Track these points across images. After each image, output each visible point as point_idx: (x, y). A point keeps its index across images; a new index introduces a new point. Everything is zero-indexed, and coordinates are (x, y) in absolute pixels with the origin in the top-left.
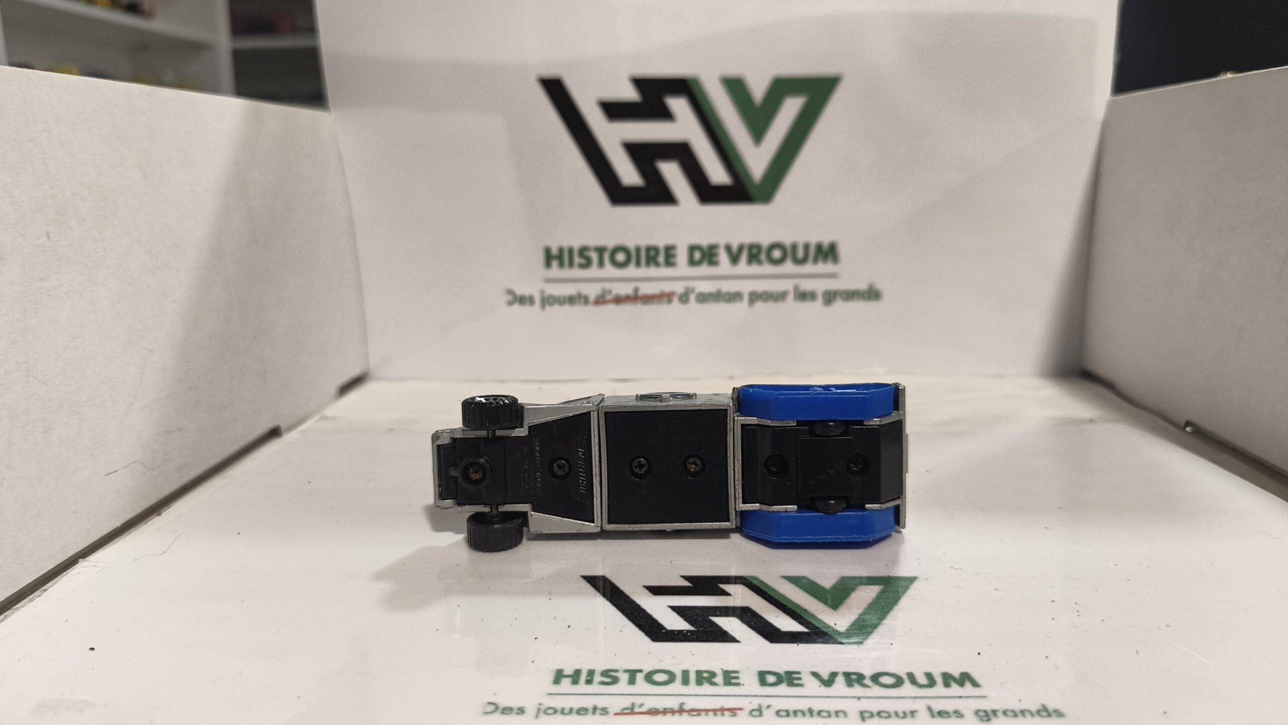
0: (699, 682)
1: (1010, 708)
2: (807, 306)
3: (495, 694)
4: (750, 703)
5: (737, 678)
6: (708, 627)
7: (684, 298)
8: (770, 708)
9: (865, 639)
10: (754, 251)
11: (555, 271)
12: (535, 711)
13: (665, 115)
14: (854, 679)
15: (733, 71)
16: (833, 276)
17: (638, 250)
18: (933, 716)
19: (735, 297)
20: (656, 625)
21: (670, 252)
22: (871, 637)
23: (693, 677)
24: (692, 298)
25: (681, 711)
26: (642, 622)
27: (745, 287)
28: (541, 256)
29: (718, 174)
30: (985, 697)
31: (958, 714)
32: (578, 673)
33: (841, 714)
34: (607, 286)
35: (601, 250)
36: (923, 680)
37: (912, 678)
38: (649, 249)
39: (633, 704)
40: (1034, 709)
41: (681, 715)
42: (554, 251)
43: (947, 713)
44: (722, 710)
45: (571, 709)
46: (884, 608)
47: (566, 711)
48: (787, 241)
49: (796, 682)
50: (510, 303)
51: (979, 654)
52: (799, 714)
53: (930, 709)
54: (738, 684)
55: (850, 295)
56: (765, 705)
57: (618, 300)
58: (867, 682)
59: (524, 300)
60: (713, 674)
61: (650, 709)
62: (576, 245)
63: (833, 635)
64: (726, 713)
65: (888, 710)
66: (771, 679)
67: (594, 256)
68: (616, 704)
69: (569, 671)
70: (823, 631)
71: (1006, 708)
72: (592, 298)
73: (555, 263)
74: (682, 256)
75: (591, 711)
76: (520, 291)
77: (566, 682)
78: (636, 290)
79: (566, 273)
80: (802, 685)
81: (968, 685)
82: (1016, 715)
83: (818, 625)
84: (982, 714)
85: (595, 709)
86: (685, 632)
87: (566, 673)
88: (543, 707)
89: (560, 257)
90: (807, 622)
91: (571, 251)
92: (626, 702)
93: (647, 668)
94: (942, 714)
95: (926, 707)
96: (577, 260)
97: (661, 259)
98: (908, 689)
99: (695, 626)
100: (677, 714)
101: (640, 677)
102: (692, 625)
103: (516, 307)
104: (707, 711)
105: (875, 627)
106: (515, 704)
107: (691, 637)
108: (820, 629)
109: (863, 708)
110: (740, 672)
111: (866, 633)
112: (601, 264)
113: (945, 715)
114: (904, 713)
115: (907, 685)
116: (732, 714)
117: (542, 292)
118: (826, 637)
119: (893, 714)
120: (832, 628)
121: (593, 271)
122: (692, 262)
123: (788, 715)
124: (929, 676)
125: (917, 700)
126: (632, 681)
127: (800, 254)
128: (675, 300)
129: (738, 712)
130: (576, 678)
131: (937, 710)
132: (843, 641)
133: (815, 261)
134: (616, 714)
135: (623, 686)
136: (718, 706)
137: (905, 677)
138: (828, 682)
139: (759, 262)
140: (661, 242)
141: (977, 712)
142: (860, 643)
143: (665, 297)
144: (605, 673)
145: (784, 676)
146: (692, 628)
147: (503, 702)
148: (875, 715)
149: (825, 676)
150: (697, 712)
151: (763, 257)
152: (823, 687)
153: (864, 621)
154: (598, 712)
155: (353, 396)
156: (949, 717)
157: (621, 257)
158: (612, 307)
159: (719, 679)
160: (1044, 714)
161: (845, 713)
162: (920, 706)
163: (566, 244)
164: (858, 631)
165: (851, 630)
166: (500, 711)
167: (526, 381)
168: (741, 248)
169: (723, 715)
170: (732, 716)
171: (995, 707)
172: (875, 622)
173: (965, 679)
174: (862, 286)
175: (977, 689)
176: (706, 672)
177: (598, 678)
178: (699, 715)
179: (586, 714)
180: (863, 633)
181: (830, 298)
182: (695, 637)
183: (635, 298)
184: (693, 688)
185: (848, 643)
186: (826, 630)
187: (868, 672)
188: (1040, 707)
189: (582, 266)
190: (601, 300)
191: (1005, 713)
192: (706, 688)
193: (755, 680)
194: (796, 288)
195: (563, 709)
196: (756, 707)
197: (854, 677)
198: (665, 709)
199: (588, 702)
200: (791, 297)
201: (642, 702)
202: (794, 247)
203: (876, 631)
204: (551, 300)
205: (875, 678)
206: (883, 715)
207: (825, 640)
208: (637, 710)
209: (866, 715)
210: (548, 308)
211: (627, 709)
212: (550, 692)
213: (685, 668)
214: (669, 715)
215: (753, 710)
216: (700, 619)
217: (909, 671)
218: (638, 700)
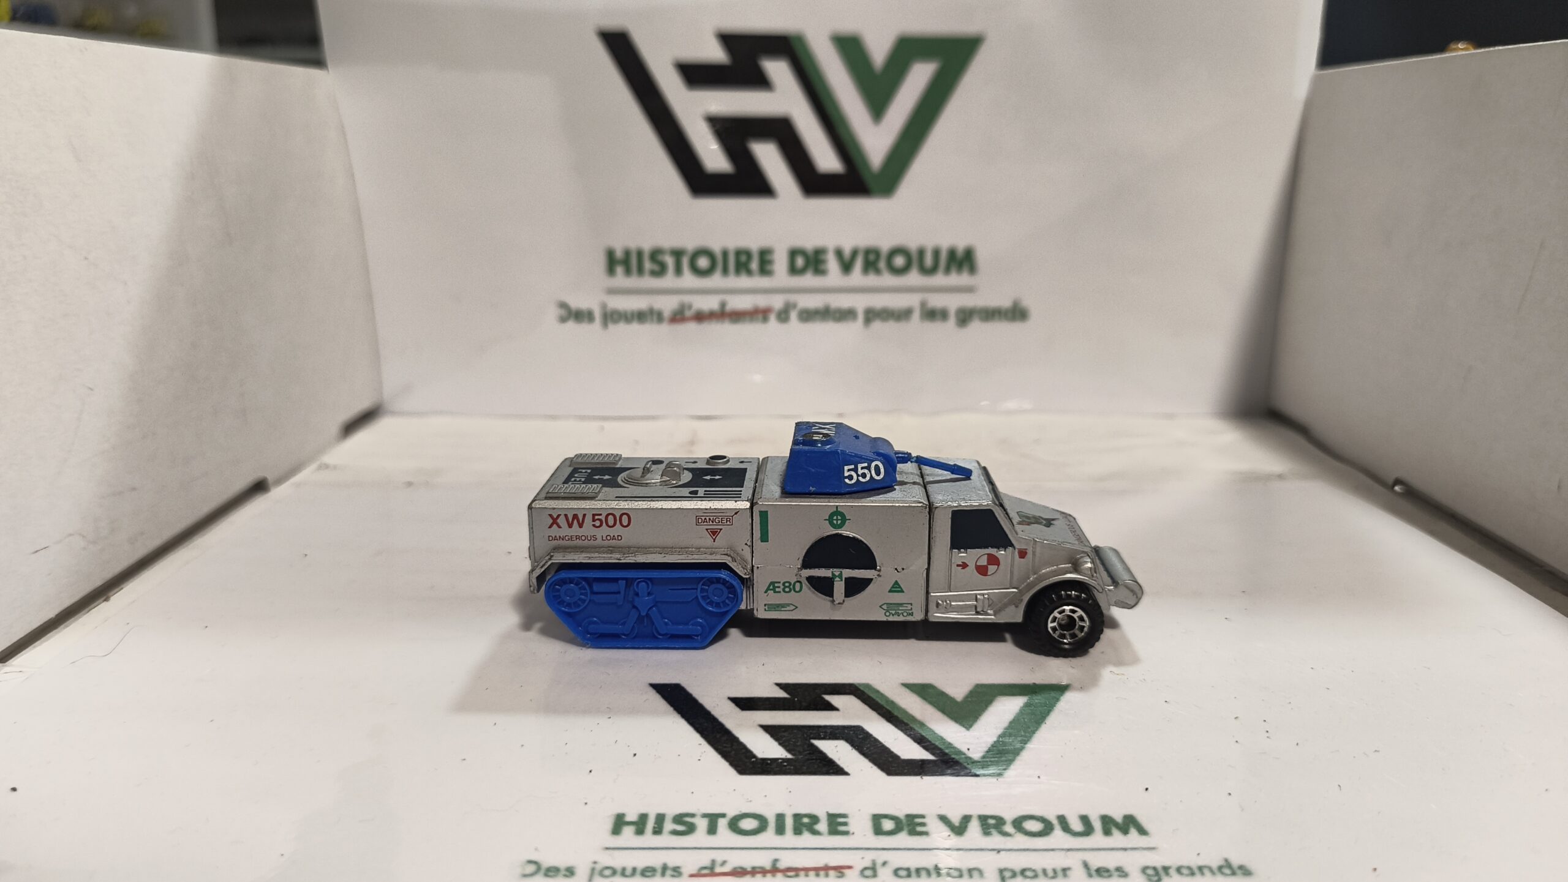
0: (798, 831)
1: (1185, 863)
2: (936, 328)
3: (536, 849)
4: (863, 858)
5: (845, 824)
6: (810, 754)
7: (783, 316)
8: (887, 865)
9: (1005, 769)
10: (872, 257)
11: (620, 279)
12: (588, 871)
13: (761, 82)
14: (991, 824)
15: (847, 26)
16: (970, 290)
17: (725, 254)
18: (1090, 875)
19: (845, 315)
20: (744, 751)
21: (765, 259)
22: (1012, 767)
23: (789, 822)
24: (793, 315)
25: (774, 870)
26: (725, 747)
27: (860, 303)
28: (601, 261)
29: (826, 160)
30: (1153, 849)
31: (1121, 872)
32: (643, 817)
33: (975, 874)
34: (687, 299)
35: (678, 254)
36: (1077, 826)
37: (1062, 820)
38: (739, 253)
39: (713, 862)
40: (1215, 865)
41: (774, 876)
42: (619, 254)
43: (1108, 871)
44: (827, 869)
45: (634, 870)
46: (1029, 728)
47: (629, 872)
48: (913, 245)
49: (919, 829)
50: (563, 320)
51: (1147, 789)
52: (923, 873)
53: (1086, 865)
54: (846, 833)
55: (990, 314)
56: (879, 862)
57: (701, 317)
58: (1009, 828)
59: (580, 316)
60: (815, 819)
61: (735, 869)
62: (647, 246)
63: (965, 764)
64: (832, 873)
65: (1034, 868)
66: (888, 825)
67: (669, 261)
68: (691, 862)
69: (632, 817)
70: (954, 758)
71: (1180, 864)
72: (667, 314)
73: (620, 270)
74: (780, 263)
75: (659, 871)
76: (578, 302)
77: (628, 831)
78: (723, 305)
79: (633, 282)
80: (926, 833)
81: (1133, 832)
82: (1193, 874)
83: (947, 751)
84: (1150, 872)
85: (665, 868)
86: (780, 761)
87: (628, 819)
88: (598, 867)
89: (626, 262)
90: (933, 746)
91: (640, 254)
92: (704, 859)
93: (732, 813)
94: (1101, 872)
95: (1081, 862)
96: (648, 265)
97: (754, 265)
98: (1058, 837)
99: (793, 752)
100: (769, 875)
101: (722, 823)
102: (789, 751)
103: (571, 325)
104: (807, 870)
105: (1017, 752)
106: (562, 862)
107: (788, 767)
108: (950, 756)
109: (1003, 866)
110: (850, 816)
111: (1006, 761)
112: (678, 271)
113: (1106, 874)
114: (1055, 871)
115: (1058, 832)
116: (839, 874)
117: (604, 306)
118: (956, 768)
119: (1040, 873)
120: (964, 754)
121: (669, 280)
122: (793, 270)
123: (909, 876)
124: (1085, 819)
125: (1069, 853)
126: (712, 830)
127: (929, 261)
128: (772, 318)
129: (846, 871)
130: (641, 826)
131: (1095, 868)
132: (978, 773)
133: (947, 270)
134: (692, 876)
135: (700, 837)
136: (821, 864)
137: (1055, 822)
138: (959, 829)
139: (878, 271)
140: (754, 245)
141: (1144, 870)
142: (1000, 775)
143: (760, 314)
144: (679, 819)
145: (904, 821)
146: (789, 756)
147: (547, 861)
148: (1018, 874)
149: (956, 820)
150: (796, 871)
151: (882, 264)
152: (953, 836)
153: (1005, 744)
154: (669, 872)
155: (363, 437)
156: (1110, 876)
157: (703, 262)
158: (692, 326)
159: (822, 826)
160: (1227, 871)
161: (980, 872)
162: (1073, 861)
163: (633, 245)
164: (996, 759)
165: (988, 757)
166: (542, 872)
167: (583, 418)
168: (855, 253)
169: (827, 875)
170: (839, 877)
171: (1167, 864)
172: (1018, 745)
173: (1129, 824)
174: (1006, 303)
175: (1144, 837)
176: (806, 816)
177: (669, 826)
178: (797, 876)
179: (653, 876)
180: (1002, 761)
181: (965, 317)
182: (792, 767)
183: (723, 315)
184: (789, 839)
185: (984, 775)
186: (956, 757)
187: (1009, 816)
188: (1222, 863)
189: (654, 274)
190: (678, 317)
191: (1179, 870)
192: (807, 839)
193: (868, 825)
194: (923, 304)
195: (624, 869)
196: (868, 864)
197: (992, 821)
198: (754, 868)
199: (655, 859)
200: (916, 315)
201: (724, 859)
202: (921, 253)
203: (1019, 758)
204: (615, 316)
205: (1018, 823)
206: (1028, 873)
207: (955, 772)
208: (718, 870)
209: (1007, 874)
210: (612, 327)
211: (705, 868)
212: (608, 846)
213: (779, 811)
214: (759, 876)
215: (866, 869)
216: (799, 744)
217: (1060, 813)
218: (719, 856)
